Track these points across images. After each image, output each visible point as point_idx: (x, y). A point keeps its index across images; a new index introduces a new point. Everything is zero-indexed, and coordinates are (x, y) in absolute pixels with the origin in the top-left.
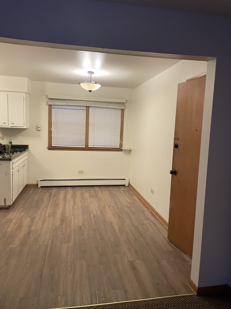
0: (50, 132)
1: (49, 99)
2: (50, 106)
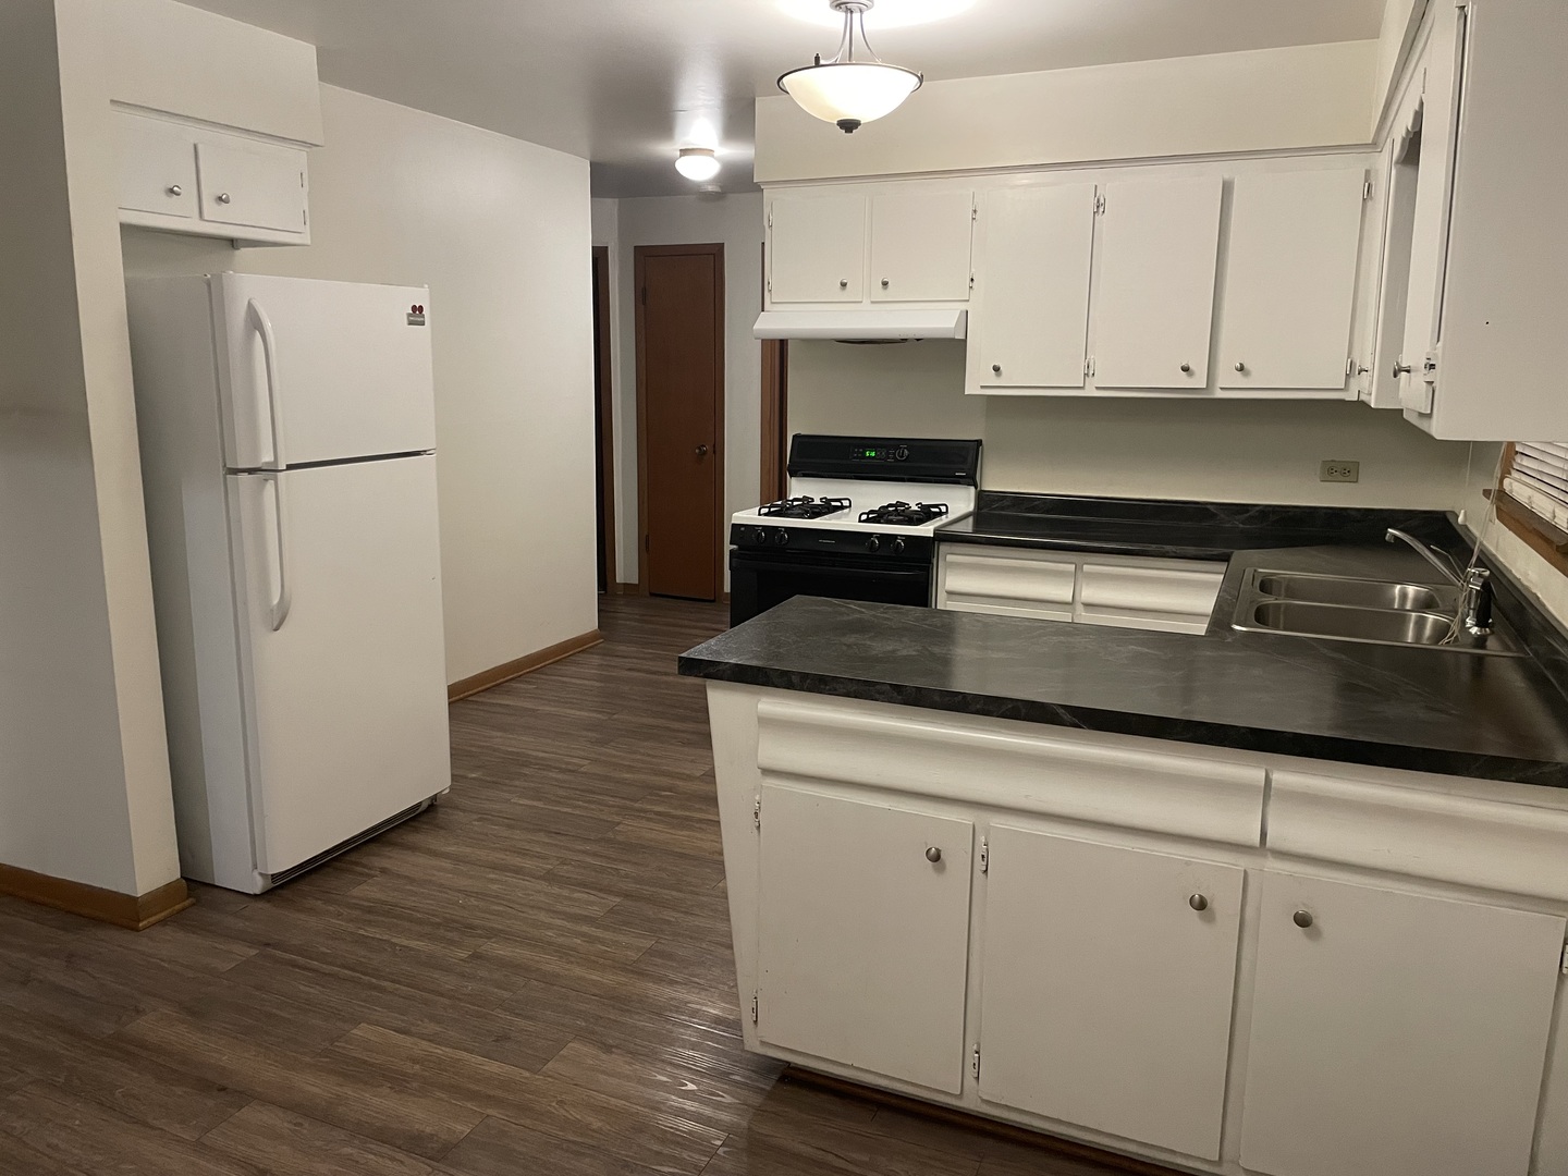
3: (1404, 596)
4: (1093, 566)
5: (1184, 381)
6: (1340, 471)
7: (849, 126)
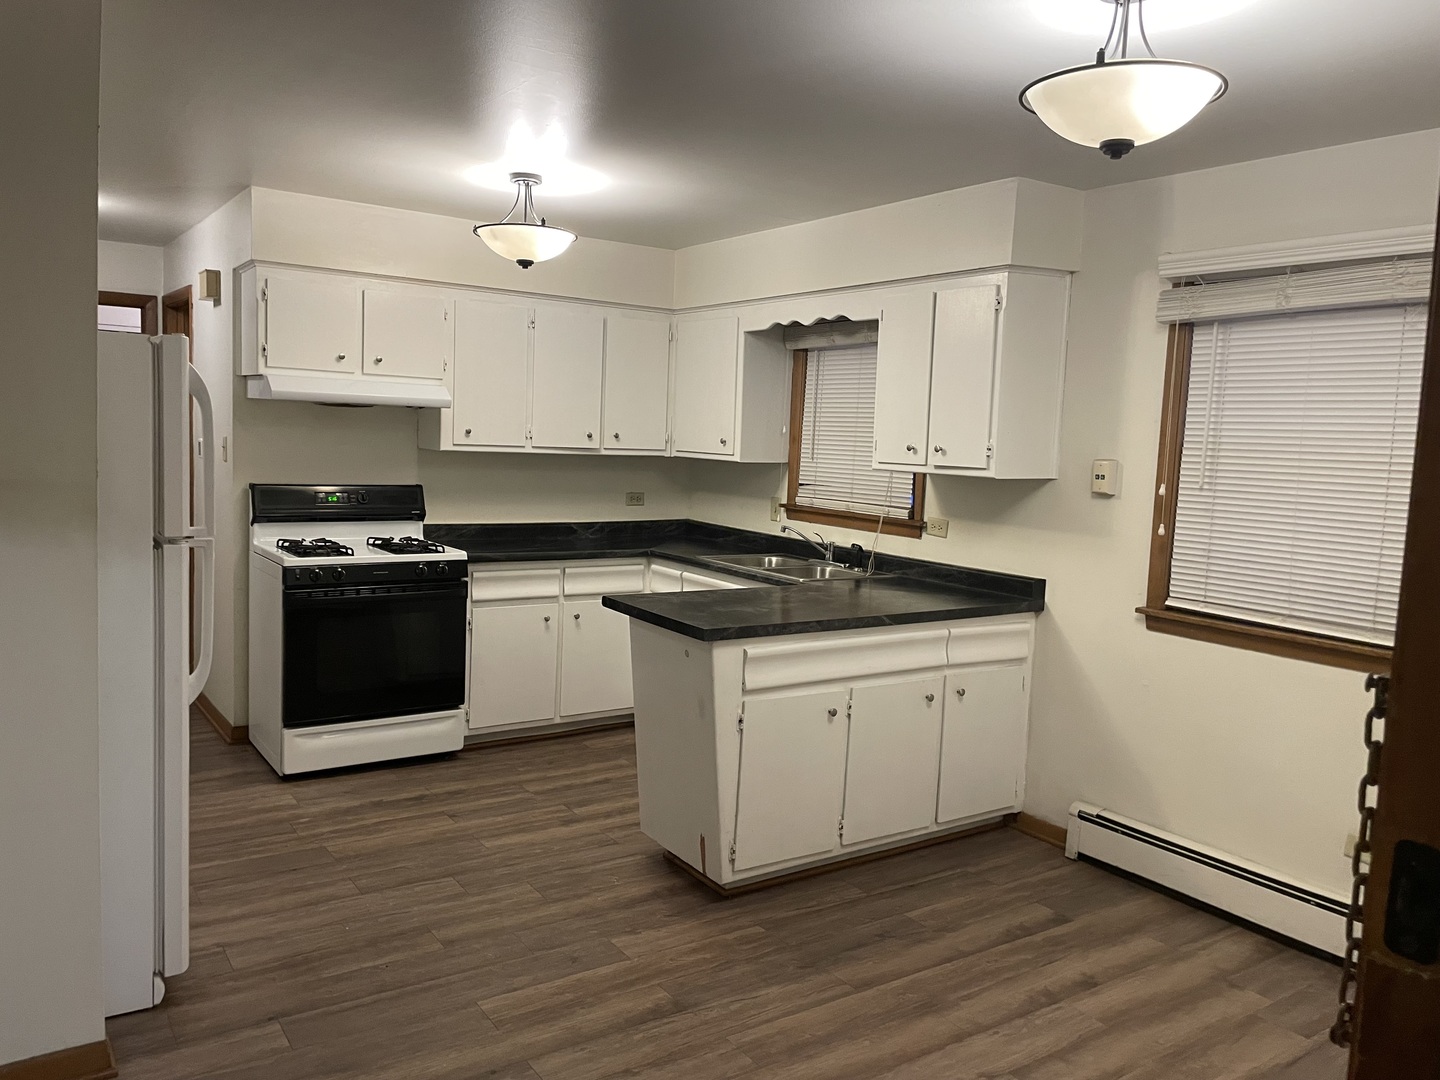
0: (1166, 510)
1: (1176, 285)
2: (1183, 333)
3: (770, 562)
4: (573, 568)
5: (587, 444)
6: (636, 499)
7: (525, 264)
